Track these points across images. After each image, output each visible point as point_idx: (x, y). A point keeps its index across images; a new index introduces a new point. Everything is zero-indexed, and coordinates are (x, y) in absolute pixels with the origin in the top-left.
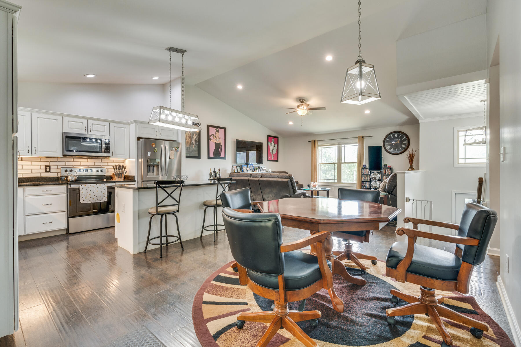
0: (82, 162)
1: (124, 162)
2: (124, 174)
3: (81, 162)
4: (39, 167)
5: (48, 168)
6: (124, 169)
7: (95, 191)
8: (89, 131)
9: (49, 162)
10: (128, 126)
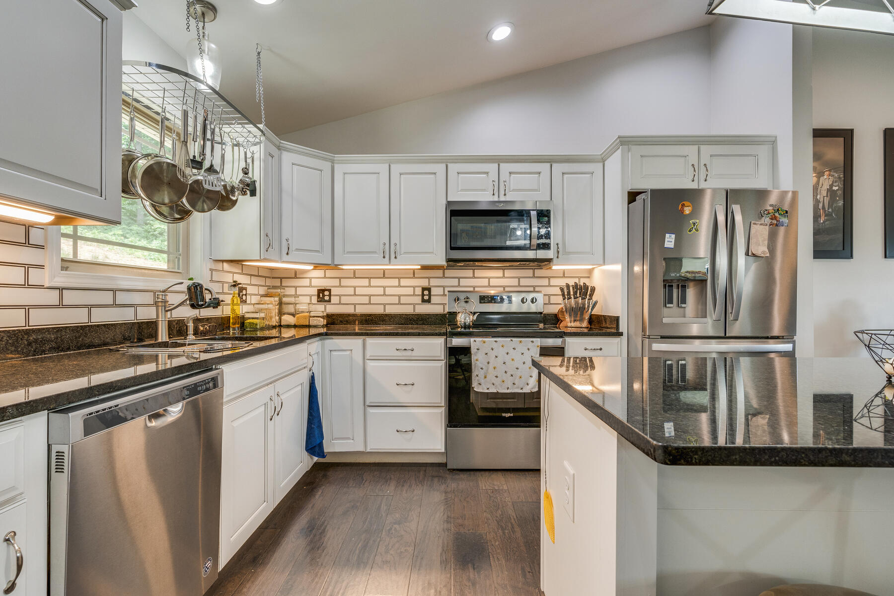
0: (493, 278)
1: (589, 277)
2: (590, 310)
3: (489, 278)
4: (410, 291)
5: (426, 295)
6: (588, 297)
7: (507, 359)
8: (502, 192)
9: (429, 278)
10: (601, 165)
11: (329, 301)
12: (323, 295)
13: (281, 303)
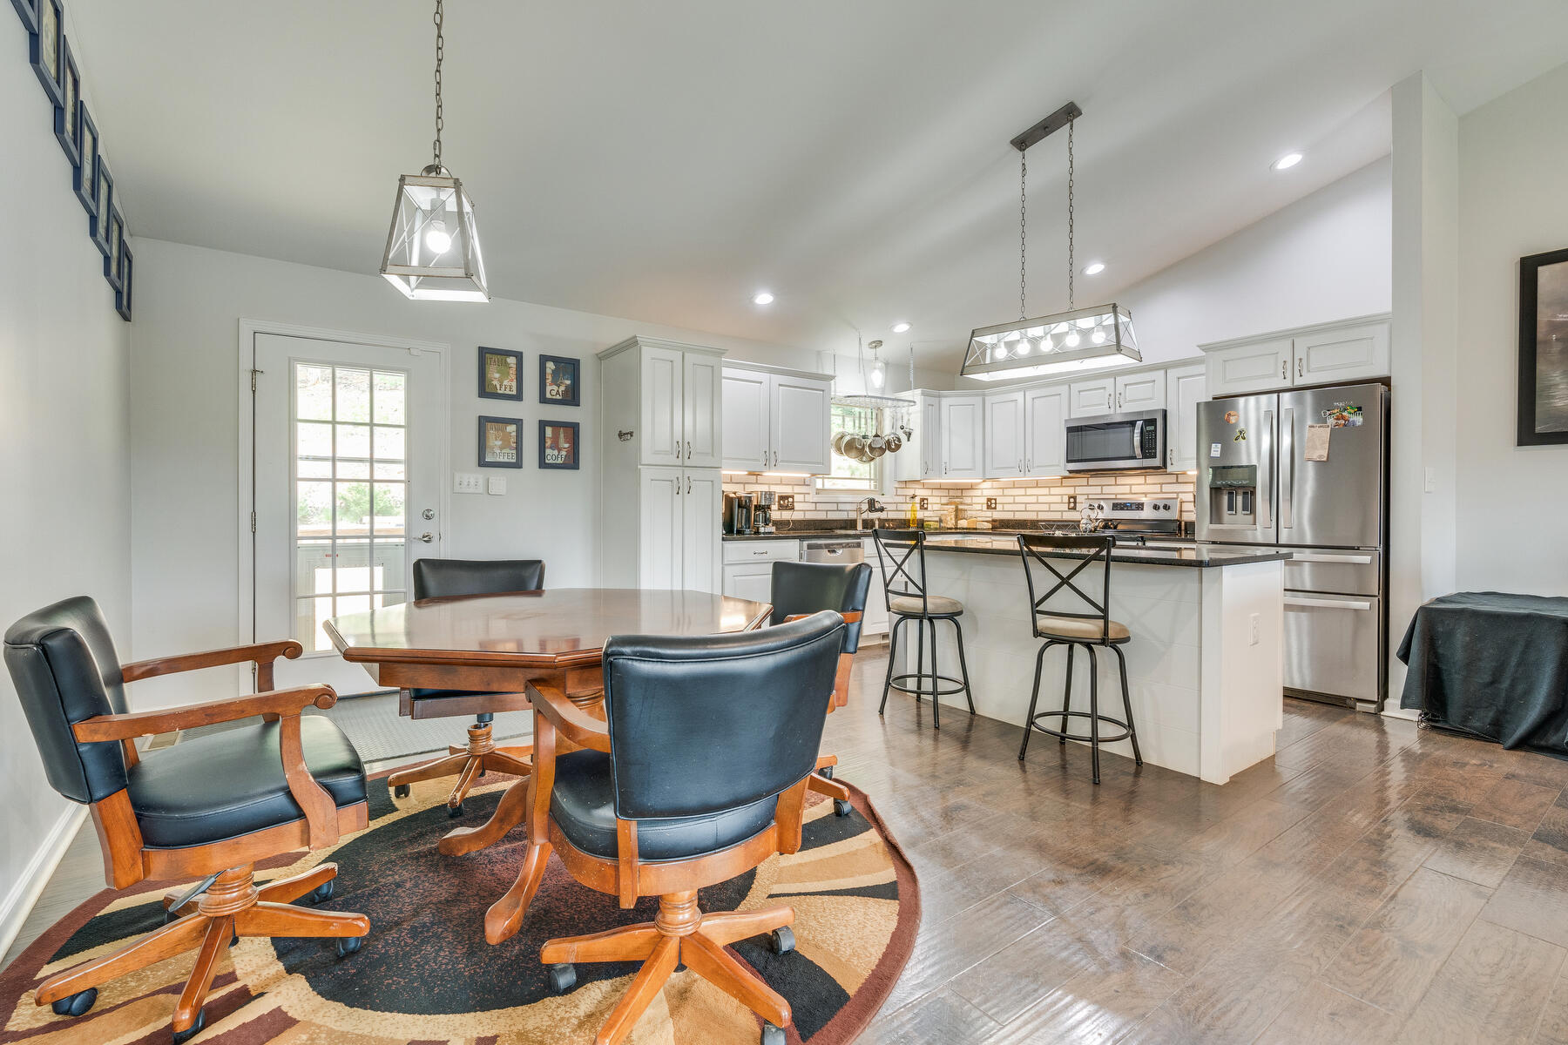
11: (995, 508)
12: (991, 504)
13: (957, 510)
